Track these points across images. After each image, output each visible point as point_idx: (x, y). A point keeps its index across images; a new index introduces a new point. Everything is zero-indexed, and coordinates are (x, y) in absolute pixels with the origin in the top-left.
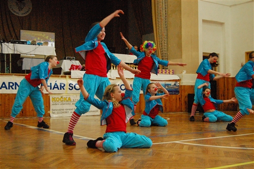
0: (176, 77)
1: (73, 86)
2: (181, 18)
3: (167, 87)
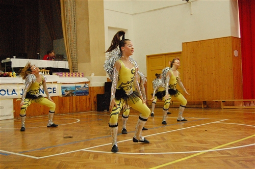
0: (85, 80)
2: (88, 25)
3: (77, 89)
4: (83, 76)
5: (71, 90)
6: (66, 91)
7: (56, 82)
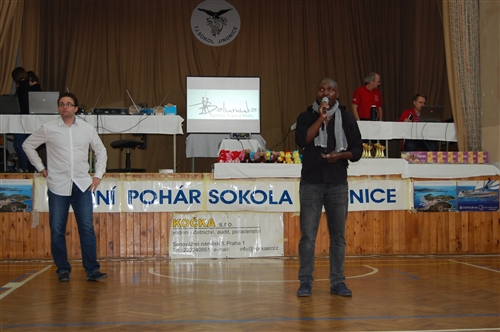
1: (218, 195)
3: (461, 195)
4: (487, 161)
5: (443, 197)
6: (428, 198)
7: (400, 176)
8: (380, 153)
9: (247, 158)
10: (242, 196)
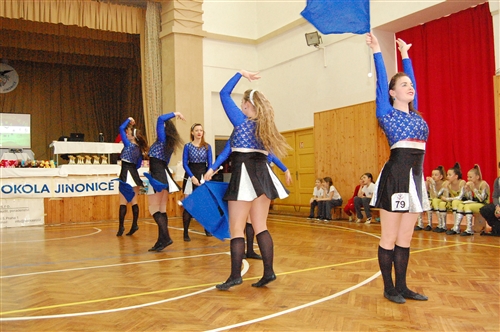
7: (116, 175)
8: (104, 161)
9: (19, 165)
10: (16, 189)
